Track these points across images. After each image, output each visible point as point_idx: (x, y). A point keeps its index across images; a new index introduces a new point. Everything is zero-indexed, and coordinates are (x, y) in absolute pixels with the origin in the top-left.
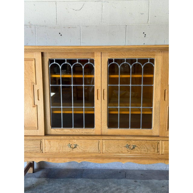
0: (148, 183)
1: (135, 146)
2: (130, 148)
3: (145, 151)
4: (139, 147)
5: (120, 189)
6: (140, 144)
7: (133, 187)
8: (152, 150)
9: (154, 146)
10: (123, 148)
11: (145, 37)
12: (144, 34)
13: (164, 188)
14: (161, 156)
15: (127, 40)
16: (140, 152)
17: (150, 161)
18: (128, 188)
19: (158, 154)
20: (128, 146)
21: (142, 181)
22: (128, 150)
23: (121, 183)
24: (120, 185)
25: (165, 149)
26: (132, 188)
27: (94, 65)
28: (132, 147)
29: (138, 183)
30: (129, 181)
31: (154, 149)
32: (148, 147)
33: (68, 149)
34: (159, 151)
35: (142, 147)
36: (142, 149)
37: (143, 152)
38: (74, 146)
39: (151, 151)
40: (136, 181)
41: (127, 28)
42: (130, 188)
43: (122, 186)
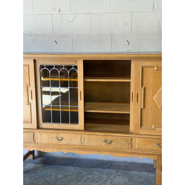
0: (128, 173)
1: (112, 141)
2: (108, 143)
3: (120, 146)
4: (115, 142)
5: (101, 177)
6: (117, 140)
7: (114, 176)
8: (127, 145)
9: (128, 142)
10: (102, 142)
11: (129, 44)
12: (128, 42)
13: (141, 179)
14: (135, 151)
15: (112, 48)
16: (116, 146)
17: (125, 154)
18: (109, 177)
19: (132, 148)
20: (106, 141)
21: (123, 172)
22: (106, 145)
23: (104, 172)
24: (103, 174)
25: (138, 145)
26: (112, 177)
27: (77, 70)
28: (109, 142)
29: (119, 173)
30: (112, 171)
31: (128, 144)
32: (123, 142)
33: (56, 141)
34: (132, 146)
35: (117, 142)
36: (118, 144)
37: (118, 147)
38: (61, 139)
39: (125, 146)
40: (117, 172)
41: (113, 37)
42: (110, 177)
43: (104, 175)
